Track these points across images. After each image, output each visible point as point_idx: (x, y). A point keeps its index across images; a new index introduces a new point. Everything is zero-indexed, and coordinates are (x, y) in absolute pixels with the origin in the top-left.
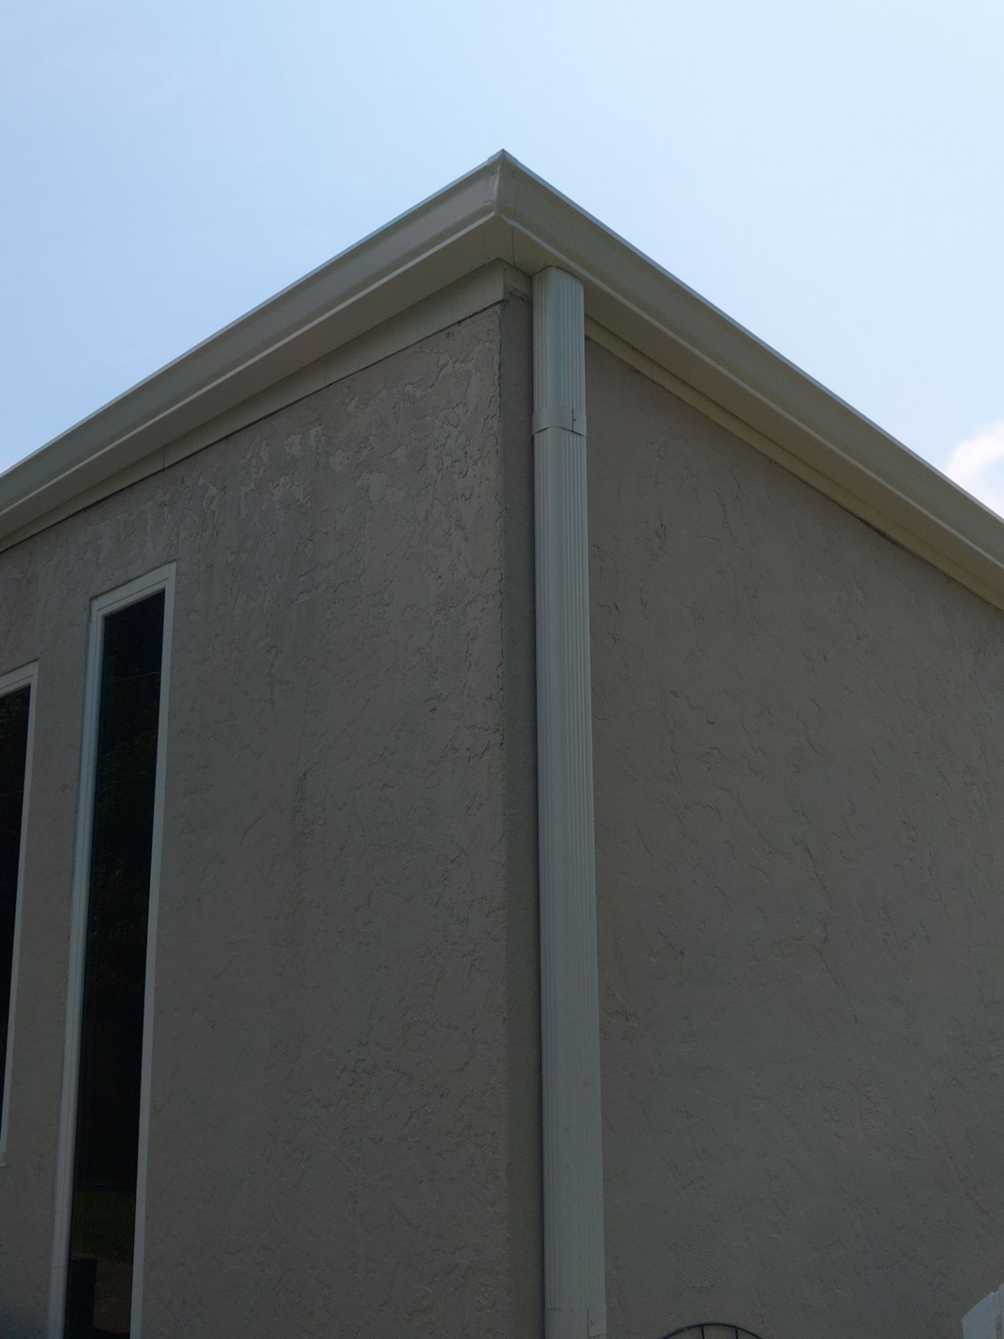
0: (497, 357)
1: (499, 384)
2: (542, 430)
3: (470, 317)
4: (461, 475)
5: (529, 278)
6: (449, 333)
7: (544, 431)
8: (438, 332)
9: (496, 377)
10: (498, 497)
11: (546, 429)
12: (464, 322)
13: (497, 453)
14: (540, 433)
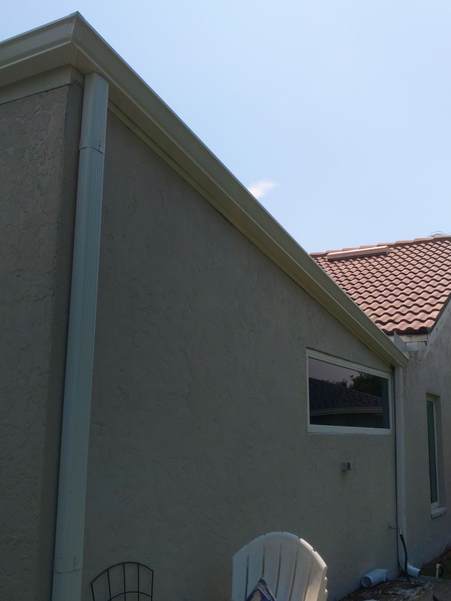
0: (65, 111)
1: (65, 123)
2: (84, 148)
3: (53, 89)
4: (42, 164)
5: (84, 76)
6: (41, 95)
7: (85, 149)
8: (35, 94)
9: (64, 120)
10: (60, 176)
11: (86, 148)
12: (49, 91)
13: (61, 156)
14: (83, 150)
